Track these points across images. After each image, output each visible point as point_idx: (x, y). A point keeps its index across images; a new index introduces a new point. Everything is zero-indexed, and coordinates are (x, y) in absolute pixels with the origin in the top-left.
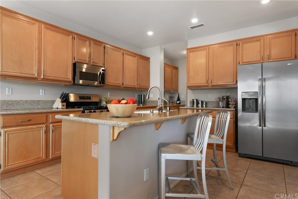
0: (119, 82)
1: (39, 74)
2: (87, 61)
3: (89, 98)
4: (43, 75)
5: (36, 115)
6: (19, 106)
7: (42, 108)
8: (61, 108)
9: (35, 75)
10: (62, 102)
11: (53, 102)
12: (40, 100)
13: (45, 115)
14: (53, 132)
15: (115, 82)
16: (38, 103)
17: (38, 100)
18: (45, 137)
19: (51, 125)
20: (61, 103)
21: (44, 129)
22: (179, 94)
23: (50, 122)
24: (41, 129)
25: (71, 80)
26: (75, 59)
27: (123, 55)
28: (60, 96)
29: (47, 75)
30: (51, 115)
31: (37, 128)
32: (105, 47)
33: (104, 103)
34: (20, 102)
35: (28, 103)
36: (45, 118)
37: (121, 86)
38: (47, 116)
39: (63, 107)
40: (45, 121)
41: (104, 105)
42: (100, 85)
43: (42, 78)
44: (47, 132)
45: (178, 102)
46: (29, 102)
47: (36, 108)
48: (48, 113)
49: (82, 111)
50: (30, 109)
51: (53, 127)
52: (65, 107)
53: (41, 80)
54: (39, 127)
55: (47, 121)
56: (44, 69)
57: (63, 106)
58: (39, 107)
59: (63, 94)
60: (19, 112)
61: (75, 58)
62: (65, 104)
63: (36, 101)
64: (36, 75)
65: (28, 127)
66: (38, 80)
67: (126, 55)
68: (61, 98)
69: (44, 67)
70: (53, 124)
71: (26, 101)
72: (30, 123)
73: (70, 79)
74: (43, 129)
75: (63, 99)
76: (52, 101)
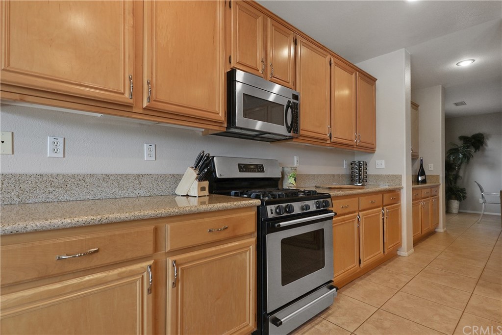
0: (324, 131)
1: (136, 92)
2: (258, 70)
3: (260, 168)
4: (149, 98)
5: (117, 231)
6: (86, 190)
7: (149, 194)
8: (197, 195)
9: (123, 94)
10: (200, 179)
11: (177, 179)
12: (143, 173)
13: (151, 228)
14: (175, 284)
15: (315, 130)
16: (137, 182)
17: (138, 173)
18: (151, 305)
19: (170, 261)
20: (196, 182)
21: (148, 276)
22: (421, 160)
23: (168, 249)
24: (135, 281)
25: (223, 119)
26: (230, 62)
27: (331, 65)
28: (193, 163)
29: (161, 97)
30: (168, 226)
31: (121, 277)
32: (296, 39)
33: (292, 180)
34: (87, 180)
35: (111, 182)
36: (151, 237)
37: (326, 140)
38: (156, 230)
39: (203, 193)
40: (150, 249)
41: (291, 185)
42: (290, 134)
43: (145, 105)
44: (155, 288)
45: (420, 179)
46: (112, 178)
47: (134, 196)
48: (161, 218)
49: (258, 207)
50: (116, 198)
51: (178, 266)
52: (206, 193)
53: (141, 111)
54: (130, 271)
55: (156, 249)
56: (152, 78)
57: (203, 189)
58: (142, 192)
59: (202, 156)
60: (48, 223)
61: (230, 57)
62: (206, 184)
63: (133, 175)
64: (127, 95)
65: (87, 278)
66: (134, 110)
67: (336, 67)
68: (196, 167)
69: (152, 73)
70: (175, 258)
71: (106, 175)
72: (96, 261)
73: (220, 114)
74: (143, 276)
75: (201, 170)
76: (173, 175)
